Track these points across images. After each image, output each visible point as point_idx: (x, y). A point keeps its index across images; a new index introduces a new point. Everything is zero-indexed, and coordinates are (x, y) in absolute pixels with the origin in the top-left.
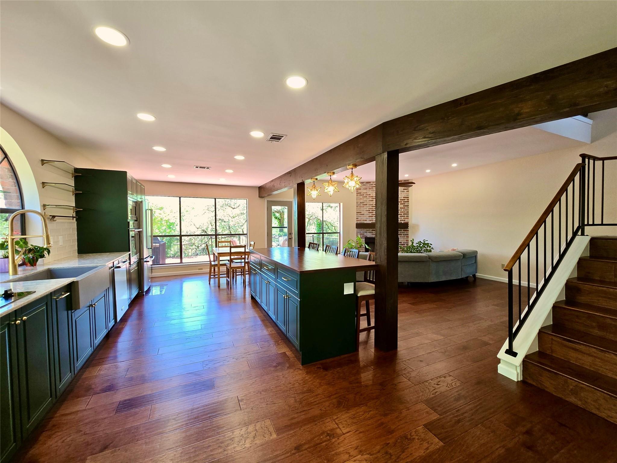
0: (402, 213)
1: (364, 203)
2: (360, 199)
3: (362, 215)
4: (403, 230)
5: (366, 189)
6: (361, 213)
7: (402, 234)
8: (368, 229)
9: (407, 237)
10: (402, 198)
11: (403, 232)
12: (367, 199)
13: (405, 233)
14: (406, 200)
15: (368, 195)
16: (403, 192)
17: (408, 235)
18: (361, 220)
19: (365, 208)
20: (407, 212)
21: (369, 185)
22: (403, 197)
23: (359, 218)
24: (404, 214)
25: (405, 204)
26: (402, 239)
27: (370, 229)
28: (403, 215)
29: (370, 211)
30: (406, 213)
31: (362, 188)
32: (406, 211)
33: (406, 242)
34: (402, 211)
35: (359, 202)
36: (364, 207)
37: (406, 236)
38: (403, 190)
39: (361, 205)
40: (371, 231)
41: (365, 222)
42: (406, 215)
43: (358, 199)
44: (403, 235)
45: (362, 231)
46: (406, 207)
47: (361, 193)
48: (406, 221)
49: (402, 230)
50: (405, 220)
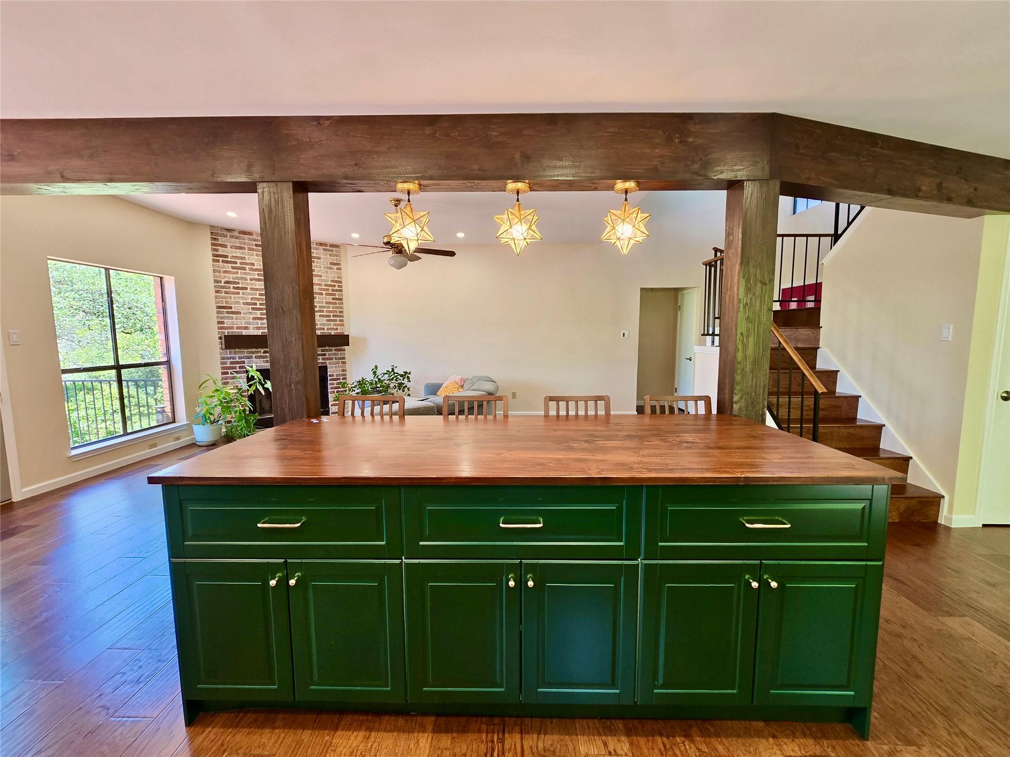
0: (332, 314)
1: (238, 283)
2: (225, 272)
3: (233, 313)
4: (335, 350)
5: (241, 248)
6: (231, 308)
7: (334, 357)
8: (254, 350)
9: (343, 363)
10: (329, 283)
11: (335, 354)
12: (245, 274)
13: (339, 356)
14: (337, 288)
15: (247, 264)
16: (331, 268)
17: (344, 358)
18: (232, 328)
19: (241, 295)
20: (340, 312)
21: (249, 239)
22: (332, 281)
23: (226, 321)
24: (334, 316)
25: (335, 295)
26: (334, 369)
27: (260, 350)
28: (332, 318)
29: (256, 304)
30: (338, 314)
31: (229, 245)
32: (338, 310)
33: (341, 373)
34: (331, 309)
35: (223, 281)
36: (238, 293)
37: (340, 361)
38: (330, 266)
39: (229, 288)
40: (262, 354)
41: (244, 332)
42: (338, 319)
43: (220, 272)
44: (334, 360)
45: (237, 356)
46: (337, 302)
47: (226, 257)
48: (339, 331)
49: (333, 348)
50: (337, 329)
